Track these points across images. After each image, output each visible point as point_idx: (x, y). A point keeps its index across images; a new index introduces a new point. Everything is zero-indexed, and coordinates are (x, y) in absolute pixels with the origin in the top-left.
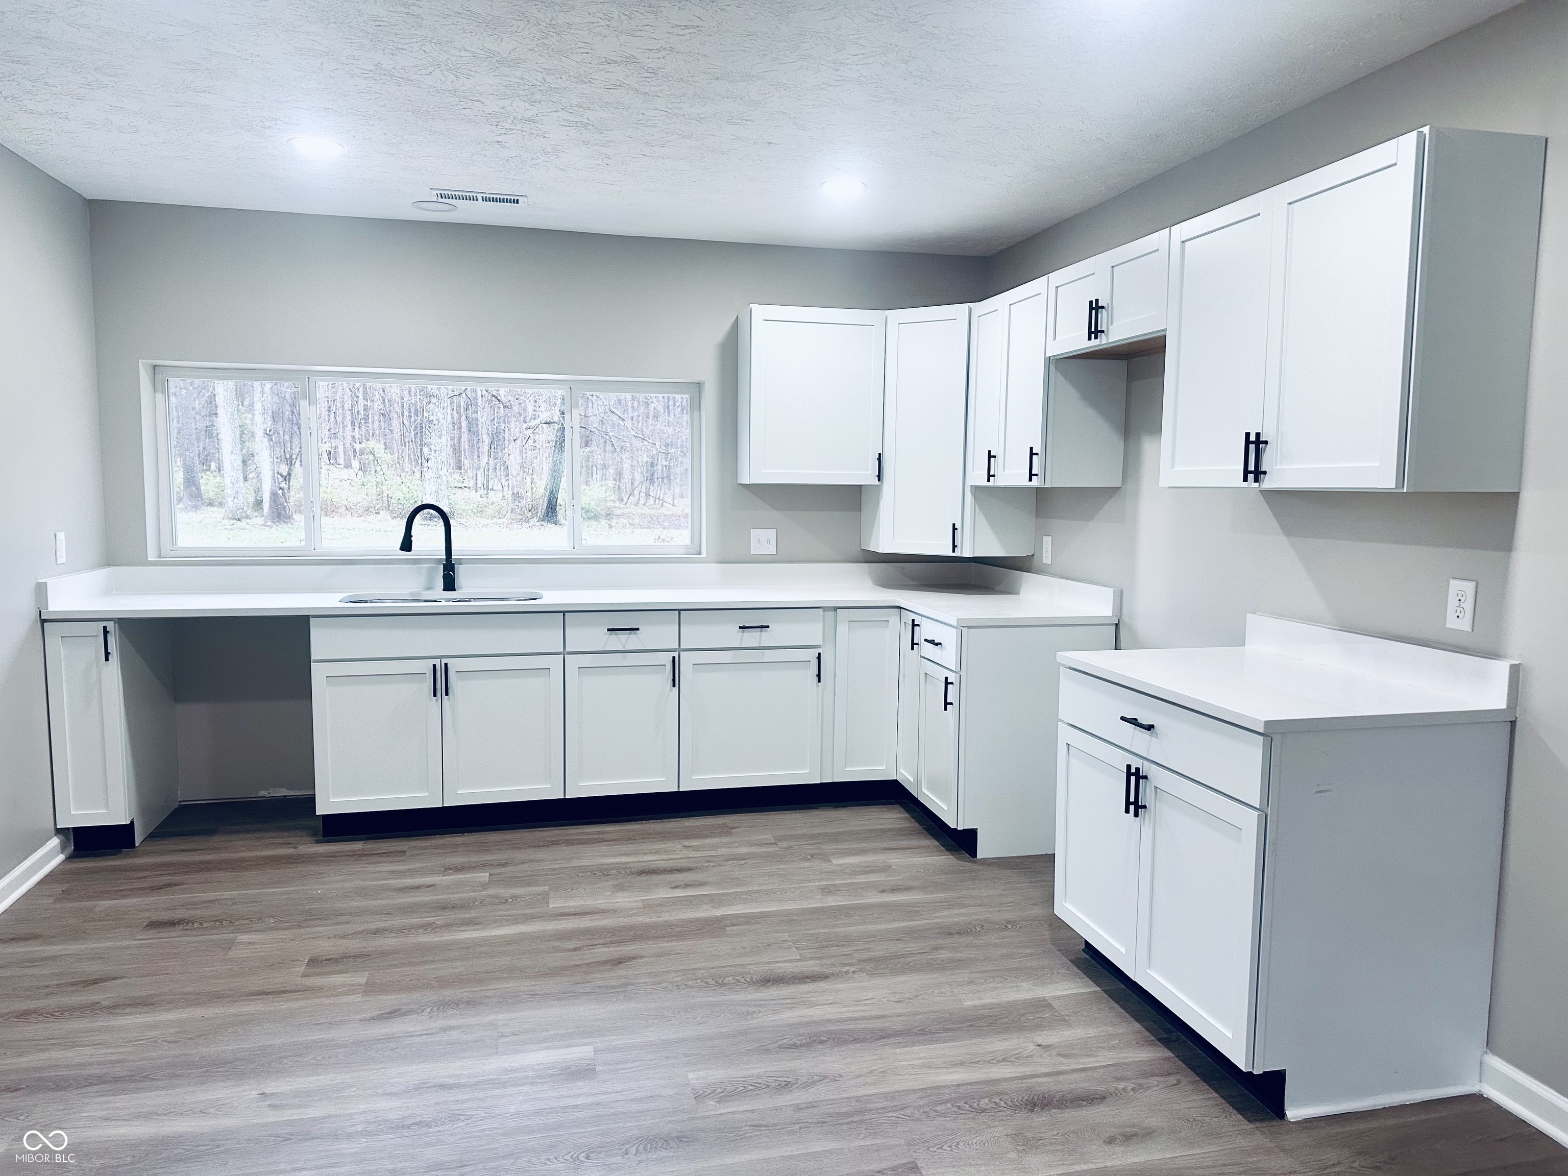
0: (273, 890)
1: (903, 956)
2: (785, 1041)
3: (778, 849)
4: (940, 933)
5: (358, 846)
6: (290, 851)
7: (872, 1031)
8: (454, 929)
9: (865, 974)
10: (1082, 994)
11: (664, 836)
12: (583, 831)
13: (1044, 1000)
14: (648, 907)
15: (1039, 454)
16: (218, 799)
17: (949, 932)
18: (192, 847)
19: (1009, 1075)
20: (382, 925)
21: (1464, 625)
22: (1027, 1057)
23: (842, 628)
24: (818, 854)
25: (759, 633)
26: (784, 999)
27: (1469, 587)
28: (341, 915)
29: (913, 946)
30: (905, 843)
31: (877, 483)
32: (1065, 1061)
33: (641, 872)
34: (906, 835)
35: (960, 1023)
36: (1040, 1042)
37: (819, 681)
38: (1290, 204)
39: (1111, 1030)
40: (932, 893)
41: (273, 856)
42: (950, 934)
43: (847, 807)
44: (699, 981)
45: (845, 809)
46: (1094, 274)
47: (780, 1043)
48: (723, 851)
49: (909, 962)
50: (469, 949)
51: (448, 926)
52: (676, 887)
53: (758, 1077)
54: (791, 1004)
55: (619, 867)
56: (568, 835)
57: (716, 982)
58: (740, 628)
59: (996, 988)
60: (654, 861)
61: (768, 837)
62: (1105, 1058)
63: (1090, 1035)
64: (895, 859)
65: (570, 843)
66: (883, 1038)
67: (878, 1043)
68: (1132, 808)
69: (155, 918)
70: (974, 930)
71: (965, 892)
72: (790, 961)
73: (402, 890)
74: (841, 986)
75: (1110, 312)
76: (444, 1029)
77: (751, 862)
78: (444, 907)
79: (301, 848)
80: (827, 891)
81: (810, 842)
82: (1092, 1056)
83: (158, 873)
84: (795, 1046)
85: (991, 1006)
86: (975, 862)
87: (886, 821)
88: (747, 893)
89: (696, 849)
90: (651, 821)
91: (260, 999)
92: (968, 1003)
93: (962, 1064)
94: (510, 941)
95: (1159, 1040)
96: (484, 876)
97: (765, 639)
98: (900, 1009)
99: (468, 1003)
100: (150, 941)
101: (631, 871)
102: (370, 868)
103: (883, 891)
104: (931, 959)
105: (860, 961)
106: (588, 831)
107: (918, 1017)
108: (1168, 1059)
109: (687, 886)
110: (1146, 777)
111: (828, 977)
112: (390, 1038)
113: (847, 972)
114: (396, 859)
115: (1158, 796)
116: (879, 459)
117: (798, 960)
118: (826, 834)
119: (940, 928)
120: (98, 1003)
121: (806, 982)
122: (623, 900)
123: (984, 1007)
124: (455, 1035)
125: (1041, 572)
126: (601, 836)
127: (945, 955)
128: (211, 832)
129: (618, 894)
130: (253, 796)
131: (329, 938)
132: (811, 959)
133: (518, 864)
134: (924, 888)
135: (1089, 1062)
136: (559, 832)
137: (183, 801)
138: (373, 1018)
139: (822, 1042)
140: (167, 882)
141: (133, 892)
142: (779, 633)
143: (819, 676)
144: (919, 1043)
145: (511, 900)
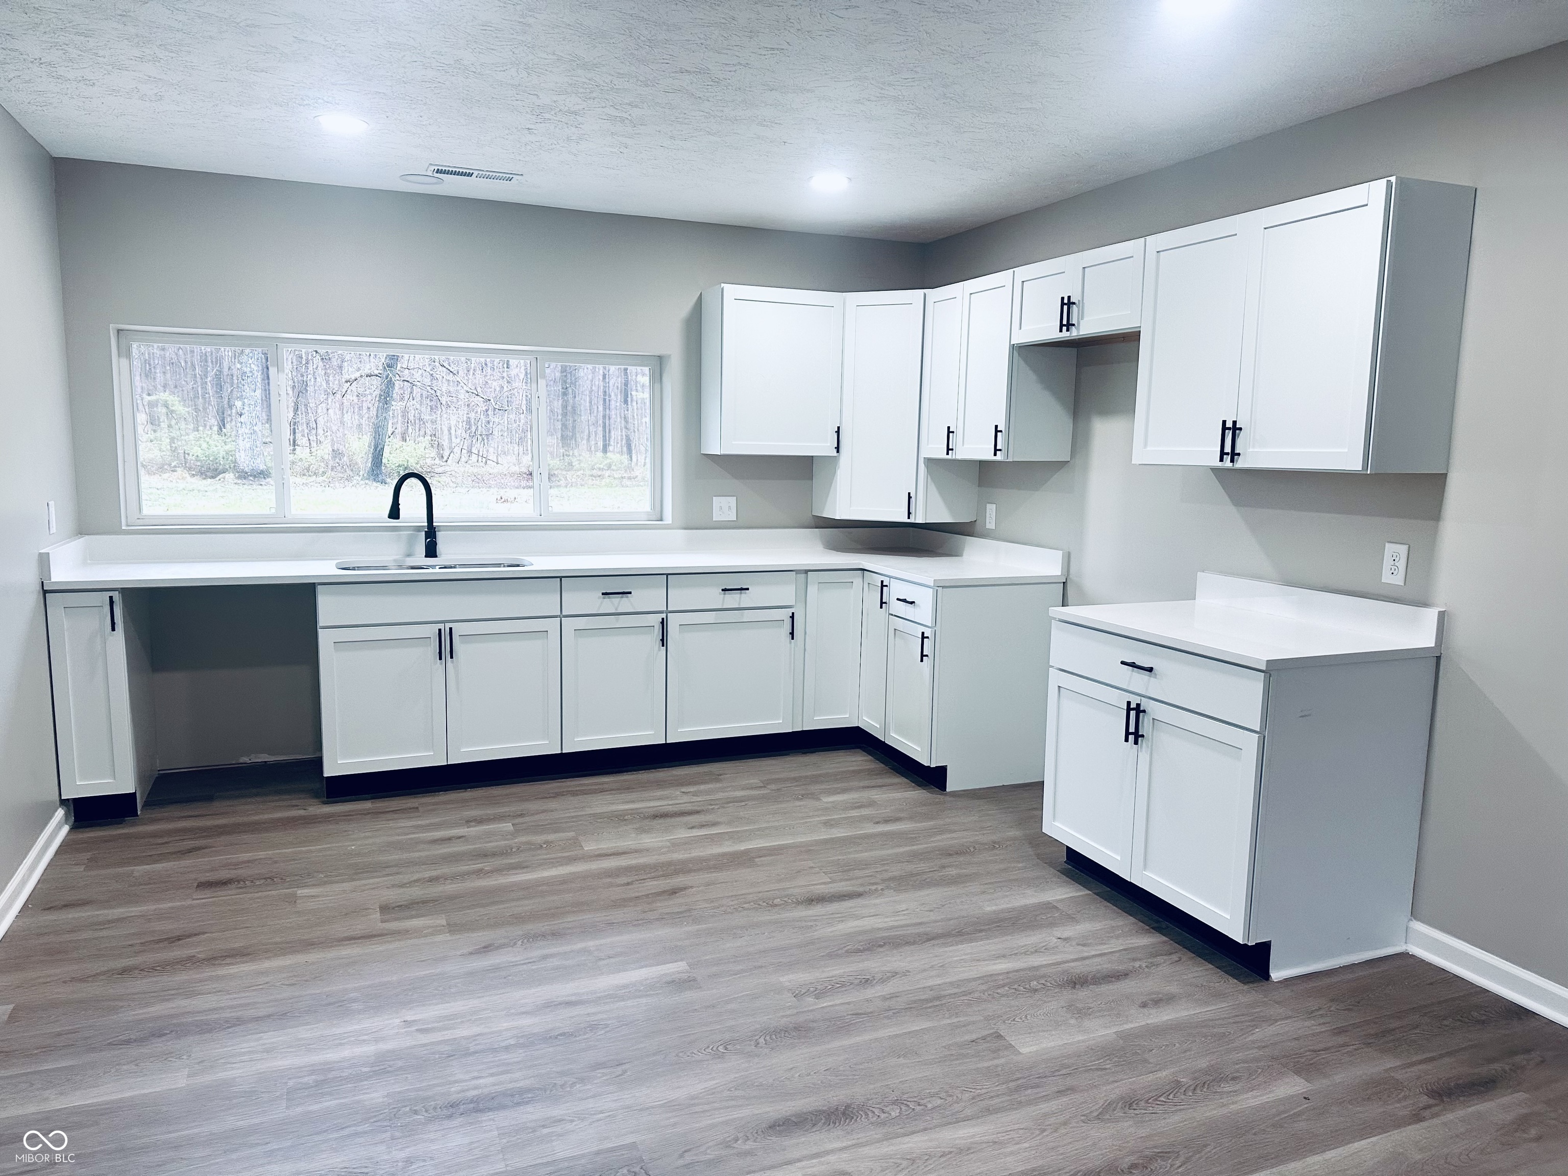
0: (306, 848)
1: (918, 874)
2: (849, 947)
3: (769, 791)
4: (942, 855)
5: (367, 805)
6: (302, 812)
7: (919, 935)
8: (504, 873)
9: (892, 891)
10: (1078, 897)
11: (660, 785)
12: (581, 782)
13: (1049, 903)
14: (675, 845)
15: (1003, 431)
16: (199, 767)
17: (948, 853)
18: (196, 813)
19: (1045, 963)
20: (434, 873)
21: (1398, 580)
22: (1053, 948)
23: (812, 590)
24: (808, 794)
25: (738, 595)
26: (832, 914)
27: (1403, 549)
28: (387, 867)
29: (922, 866)
30: (880, 781)
31: (835, 454)
32: (1085, 949)
33: (655, 816)
34: (877, 775)
35: (989, 924)
36: (1059, 936)
37: (793, 638)
38: (1265, 228)
39: (1113, 923)
40: (922, 822)
41: (288, 818)
42: (950, 855)
43: (815, 752)
44: (752, 904)
45: (814, 754)
46: (1064, 272)
47: (846, 949)
48: (720, 795)
49: (926, 879)
50: (529, 890)
51: (498, 871)
52: (692, 828)
53: (841, 976)
54: (839, 918)
55: (634, 813)
56: (570, 786)
57: (767, 904)
58: (723, 590)
59: (1007, 896)
60: (661, 806)
61: (754, 781)
62: (1116, 945)
63: (1097, 928)
64: (876, 795)
65: (574, 794)
66: (929, 940)
67: (928, 944)
68: (1131, 738)
69: (203, 879)
70: (969, 851)
71: (948, 820)
72: (824, 883)
73: (435, 841)
74: (877, 901)
75: (1081, 308)
76: (545, 957)
77: (750, 803)
78: (484, 855)
79: (310, 809)
80: (828, 824)
81: (795, 784)
82: (1105, 944)
83: (177, 838)
84: (859, 951)
85: (1009, 911)
86: (946, 795)
87: (854, 763)
88: (758, 829)
89: (695, 794)
90: (640, 772)
91: (355, 943)
92: (989, 909)
93: (1004, 956)
94: (564, 881)
95: (1153, 928)
96: (508, 826)
97: (745, 600)
98: (933, 916)
99: (553, 934)
100: (211, 900)
101: (644, 816)
102: (392, 824)
103: (878, 823)
104: (943, 876)
105: (884, 880)
106: (586, 782)
107: (952, 922)
108: (1165, 942)
109: (702, 826)
110: (1144, 711)
111: (862, 895)
112: (496, 968)
113: (876, 890)
114: (412, 815)
115: (1155, 726)
116: (838, 432)
117: (830, 883)
118: (806, 777)
119: (939, 850)
120: (194, 956)
121: (845, 900)
122: (648, 840)
123: (1002, 911)
124: (556, 962)
125: (984, 536)
126: (600, 787)
127: (953, 872)
128: (210, 799)
129: (643, 836)
130: (234, 762)
131: (387, 888)
132: (841, 880)
133: (533, 815)
134: (911, 818)
135: (1105, 949)
136: (559, 784)
137: (161, 770)
138: (471, 953)
139: (880, 946)
140: (191, 846)
141: (162, 857)
142: (758, 594)
143: (792, 634)
144: (962, 942)
145: (545, 846)
